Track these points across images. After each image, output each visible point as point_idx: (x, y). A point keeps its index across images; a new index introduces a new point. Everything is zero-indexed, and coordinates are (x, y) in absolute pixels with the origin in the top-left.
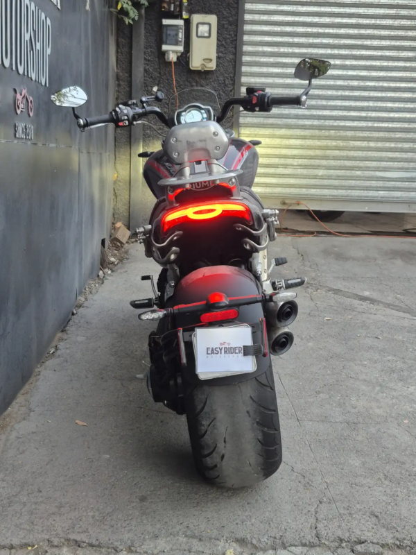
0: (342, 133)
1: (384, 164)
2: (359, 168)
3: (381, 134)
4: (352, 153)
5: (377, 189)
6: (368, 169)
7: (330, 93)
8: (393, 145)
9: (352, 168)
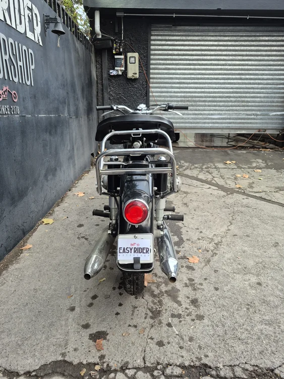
0: (194, 99)
1: (211, 112)
2: (201, 114)
3: (211, 99)
4: (198, 108)
5: (209, 123)
6: (205, 114)
7: (188, 81)
8: (215, 104)
9: (198, 114)
